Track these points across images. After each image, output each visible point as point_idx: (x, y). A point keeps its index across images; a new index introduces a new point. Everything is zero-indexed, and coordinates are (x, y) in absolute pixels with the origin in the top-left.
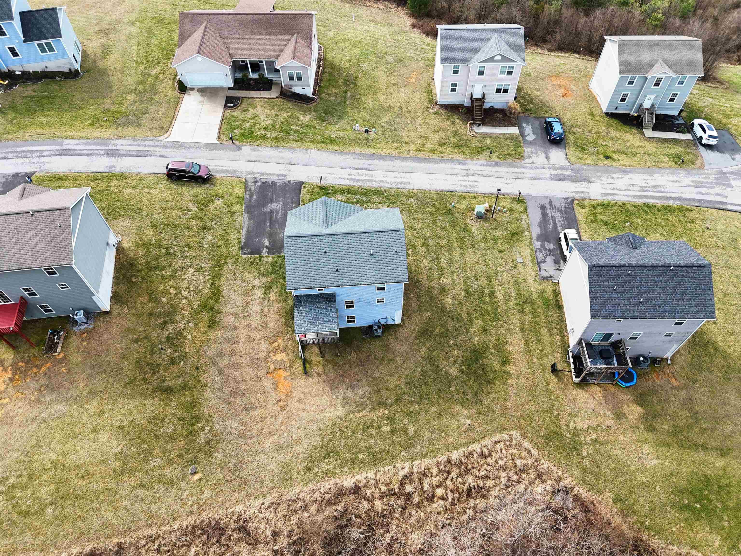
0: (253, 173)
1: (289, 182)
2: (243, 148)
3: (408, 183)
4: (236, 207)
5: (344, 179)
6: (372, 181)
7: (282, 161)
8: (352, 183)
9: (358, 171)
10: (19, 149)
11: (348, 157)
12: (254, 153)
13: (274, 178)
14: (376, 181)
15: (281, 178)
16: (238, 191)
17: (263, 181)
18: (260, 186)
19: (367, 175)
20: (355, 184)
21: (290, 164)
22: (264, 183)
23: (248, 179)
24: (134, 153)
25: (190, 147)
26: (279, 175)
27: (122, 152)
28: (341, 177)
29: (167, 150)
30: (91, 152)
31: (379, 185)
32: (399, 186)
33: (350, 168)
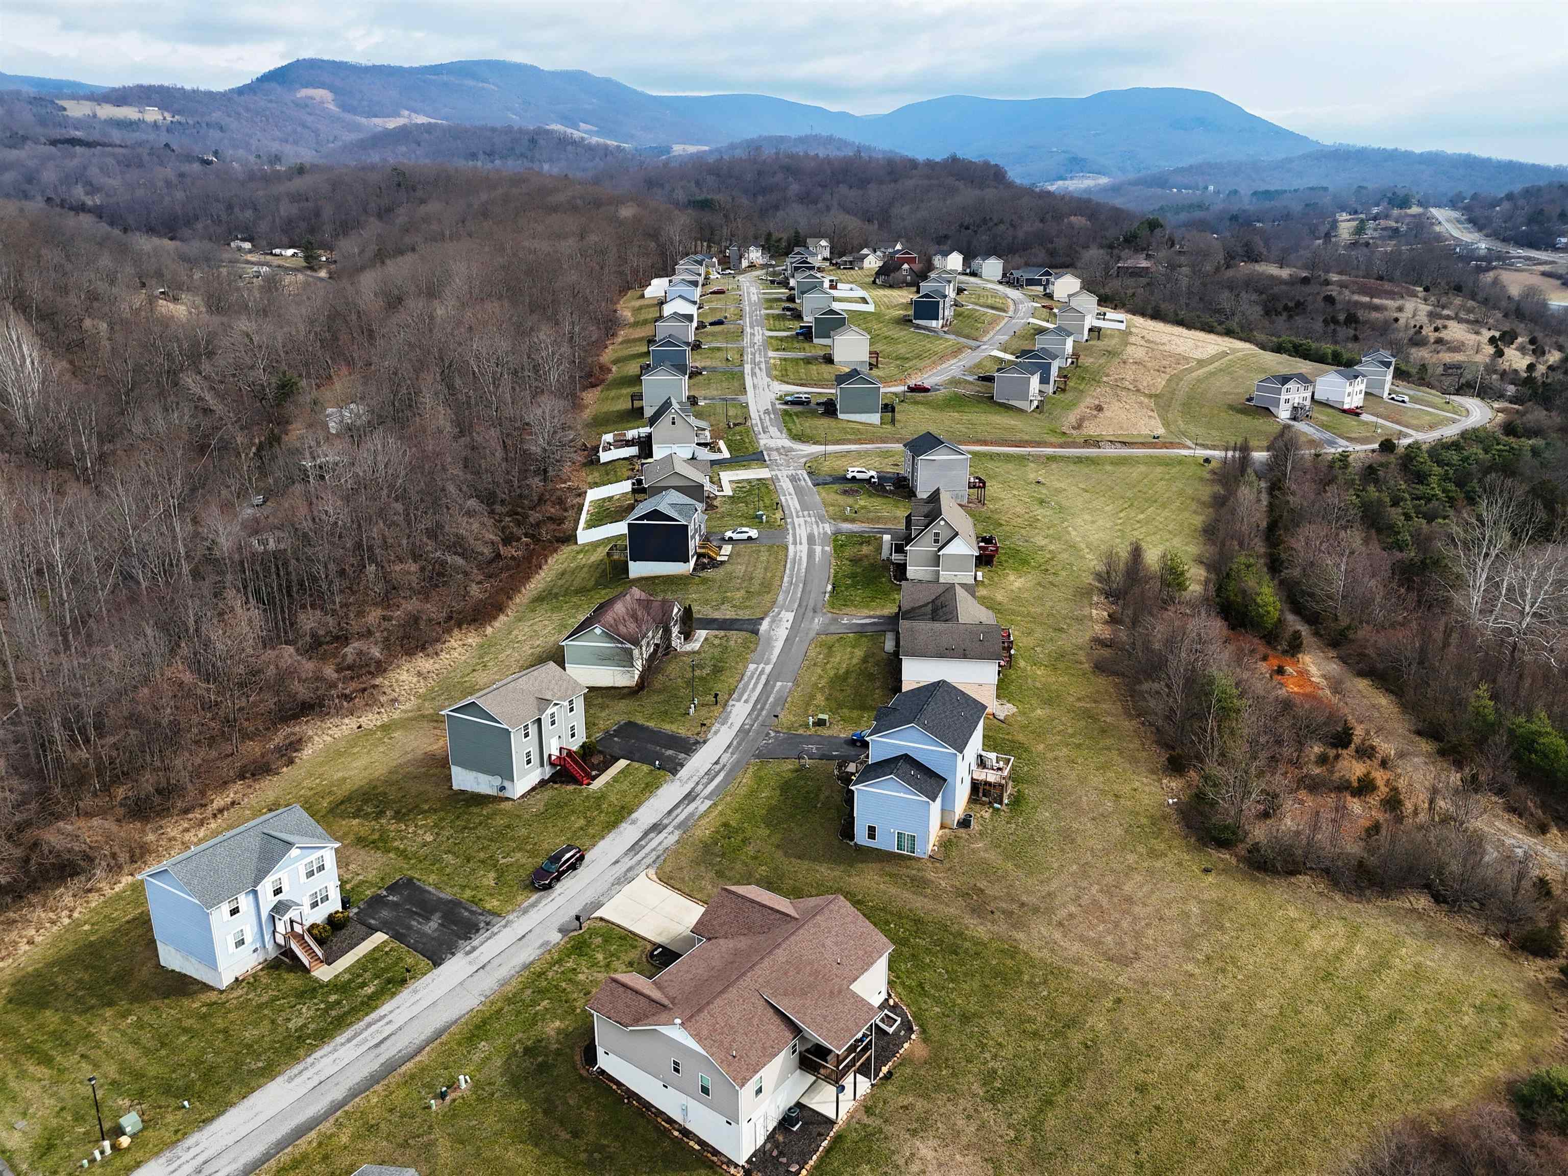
0: (505, 926)
1: (453, 954)
2: (560, 936)
3: (291, 1080)
4: (468, 893)
5: (391, 1012)
6: (349, 1040)
7: (495, 963)
8: (374, 1016)
9: (385, 1035)
10: (722, 775)
11: (423, 1037)
12: (541, 941)
13: (475, 943)
14: (342, 1044)
15: (468, 948)
16: (493, 904)
17: (481, 932)
18: (477, 925)
19: (366, 1040)
20: (368, 1019)
21: (483, 967)
22: (478, 931)
23: (499, 919)
24: (643, 843)
25: (610, 889)
26: (474, 949)
27: (652, 835)
28: (398, 1011)
29: (624, 869)
30: (674, 814)
31: (332, 1045)
32: (300, 1067)
33: (400, 1028)
